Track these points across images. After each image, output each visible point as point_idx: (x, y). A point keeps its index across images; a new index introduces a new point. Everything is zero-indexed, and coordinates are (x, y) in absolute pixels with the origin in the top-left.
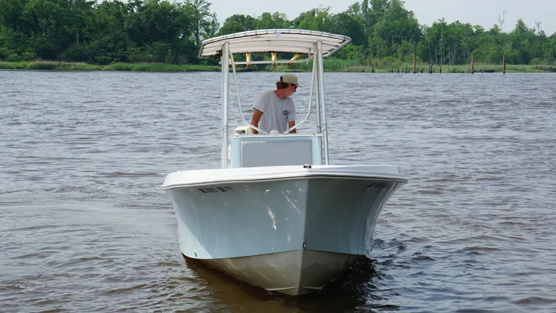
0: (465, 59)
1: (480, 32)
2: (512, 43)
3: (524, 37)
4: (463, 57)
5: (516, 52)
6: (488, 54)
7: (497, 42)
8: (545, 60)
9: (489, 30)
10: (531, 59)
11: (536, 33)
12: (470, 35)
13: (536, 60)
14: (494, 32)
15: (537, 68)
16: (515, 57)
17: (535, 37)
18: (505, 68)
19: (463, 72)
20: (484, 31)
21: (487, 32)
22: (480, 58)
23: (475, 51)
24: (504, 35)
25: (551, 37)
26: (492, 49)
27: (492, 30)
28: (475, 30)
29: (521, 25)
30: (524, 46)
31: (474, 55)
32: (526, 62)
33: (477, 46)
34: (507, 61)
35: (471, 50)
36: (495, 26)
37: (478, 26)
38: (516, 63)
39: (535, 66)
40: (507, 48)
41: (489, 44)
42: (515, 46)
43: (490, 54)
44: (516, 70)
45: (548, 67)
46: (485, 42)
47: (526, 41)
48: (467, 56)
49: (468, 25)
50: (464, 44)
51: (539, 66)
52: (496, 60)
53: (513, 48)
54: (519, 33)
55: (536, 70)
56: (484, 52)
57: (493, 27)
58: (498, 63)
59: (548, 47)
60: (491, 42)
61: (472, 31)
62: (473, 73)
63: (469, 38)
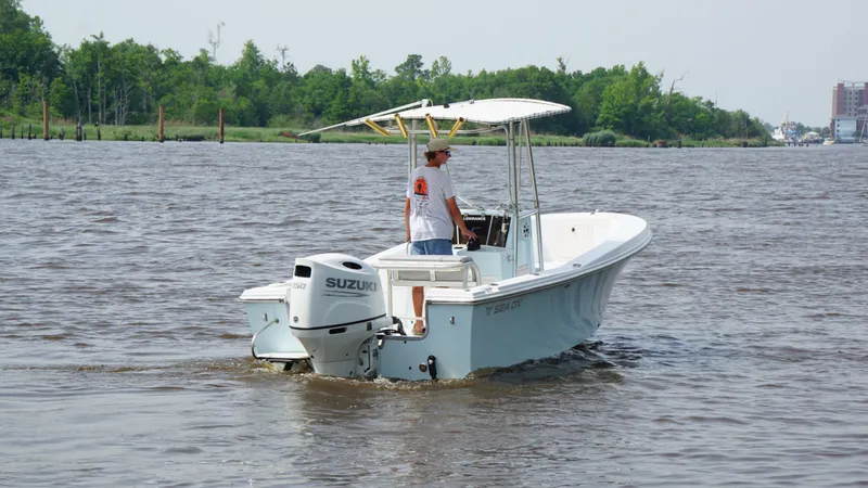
0: (145, 113)
1: (174, 62)
2: (235, 86)
3: (257, 75)
4: (142, 110)
5: (244, 103)
6: (190, 105)
7: (208, 83)
8: (297, 120)
9: (191, 60)
10: (270, 116)
11: (280, 67)
12: (156, 68)
13: (281, 118)
14: (201, 63)
15: (282, 134)
16: (242, 112)
17: (279, 76)
18: (222, 134)
19: (143, 140)
20: (183, 61)
21: (188, 63)
22: (176, 113)
23: (164, 100)
24: (220, 69)
25: (307, 77)
26: (197, 95)
27: (197, 59)
28: (164, 58)
29: (251, 52)
30: (258, 91)
31: (164, 108)
32: (263, 124)
33: (169, 90)
34: (228, 121)
35: (158, 98)
36: (203, 51)
37: (170, 51)
38: (243, 124)
39: (278, 130)
40: (227, 96)
41: (191, 86)
42: (241, 92)
43: (195, 106)
44: (246, 137)
45: (303, 133)
46: (184, 83)
47: (262, 81)
48: (149, 109)
49: (150, 49)
50: (143, 84)
51: (286, 130)
52: (207, 117)
53: (238, 95)
54: (248, 66)
55: (281, 138)
56: (183, 101)
57: (199, 54)
58: (210, 123)
59: (303, 94)
60: (196, 83)
61: (159, 61)
62: (162, 141)
63: (154, 74)
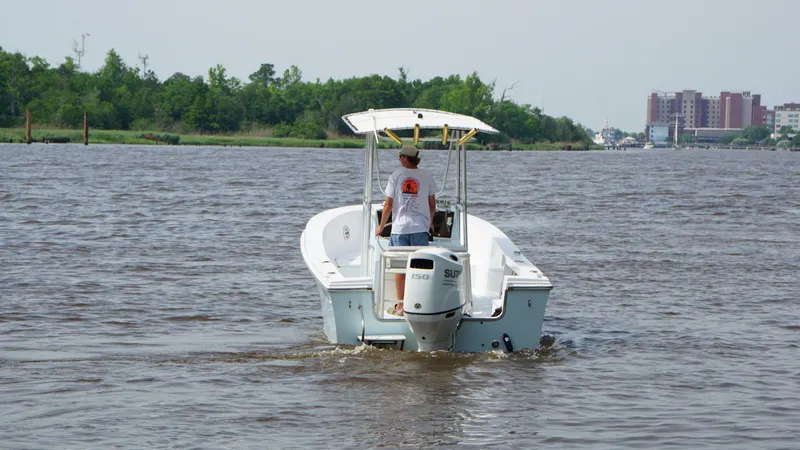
0: (14, 117)
1: (41, 68)
2: (99, 92)
3: (120, 82)
4: (10, 114)
5: (107, 108)
6: (56, 109)
7: (73, 88)
8: (158, 124)
9: (57, 67)
10: (132, 120)
11: (141, 74)
12: (23, 75)
13: (142, 122)
14: (67, 70)
15: (143, 136)
16: (105, 116)
17: (140, 82)
18: (87, 136)
19: (11, 141)
20: (50, 68)
21: (54, 70)
22: (42, 116)
23: (32, 104)
24: (85, 76)
25: (166, 83)
26: (64, 101)
27: (63, 66)
28: (31, 65)
29: (114, 61)
30: (120, 96)
31: (30, 111)
32: (125, 127)
33: (37, 95)
34: (91, 124)
35: (27, 100)
36: (69, 59)
37: (37, 58)
38: (107, 127)
39: (140, 133)
40: (91, 100)
41: (58, 92)
42: (105, 97)
43: (61, 110)
44: (109, 139)
45: (162, 134)
46: (50, 89)
47: (122, 89)
48: (17, 113)
49: (18, 56)
50: (11, 90)
51: (147, 132)
52: (72, 120)
53: (102, 100)
54: (111, 74)
55: (143, 140)
56: (50, 107)
57: (64, 61)
58: (75, 126)
59: (162, 99)
60: (62, 89)
61: (27, 68)
62: (29, 143)
63: (22, 80)
